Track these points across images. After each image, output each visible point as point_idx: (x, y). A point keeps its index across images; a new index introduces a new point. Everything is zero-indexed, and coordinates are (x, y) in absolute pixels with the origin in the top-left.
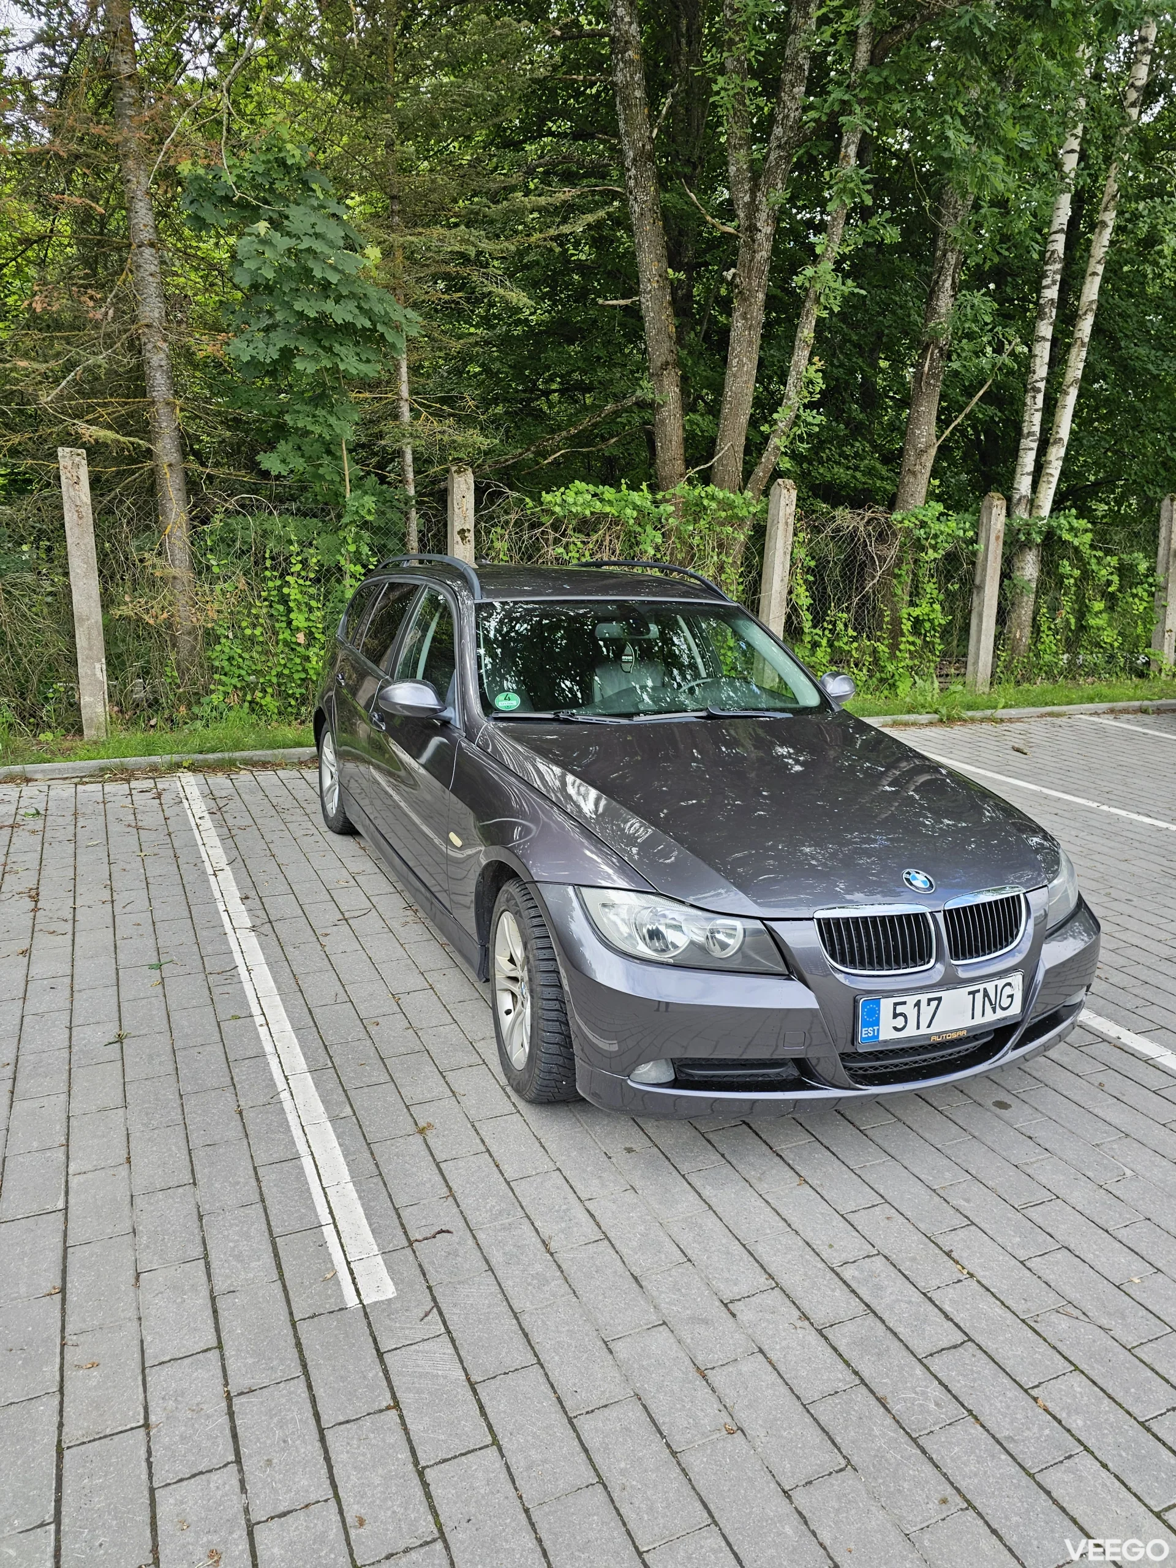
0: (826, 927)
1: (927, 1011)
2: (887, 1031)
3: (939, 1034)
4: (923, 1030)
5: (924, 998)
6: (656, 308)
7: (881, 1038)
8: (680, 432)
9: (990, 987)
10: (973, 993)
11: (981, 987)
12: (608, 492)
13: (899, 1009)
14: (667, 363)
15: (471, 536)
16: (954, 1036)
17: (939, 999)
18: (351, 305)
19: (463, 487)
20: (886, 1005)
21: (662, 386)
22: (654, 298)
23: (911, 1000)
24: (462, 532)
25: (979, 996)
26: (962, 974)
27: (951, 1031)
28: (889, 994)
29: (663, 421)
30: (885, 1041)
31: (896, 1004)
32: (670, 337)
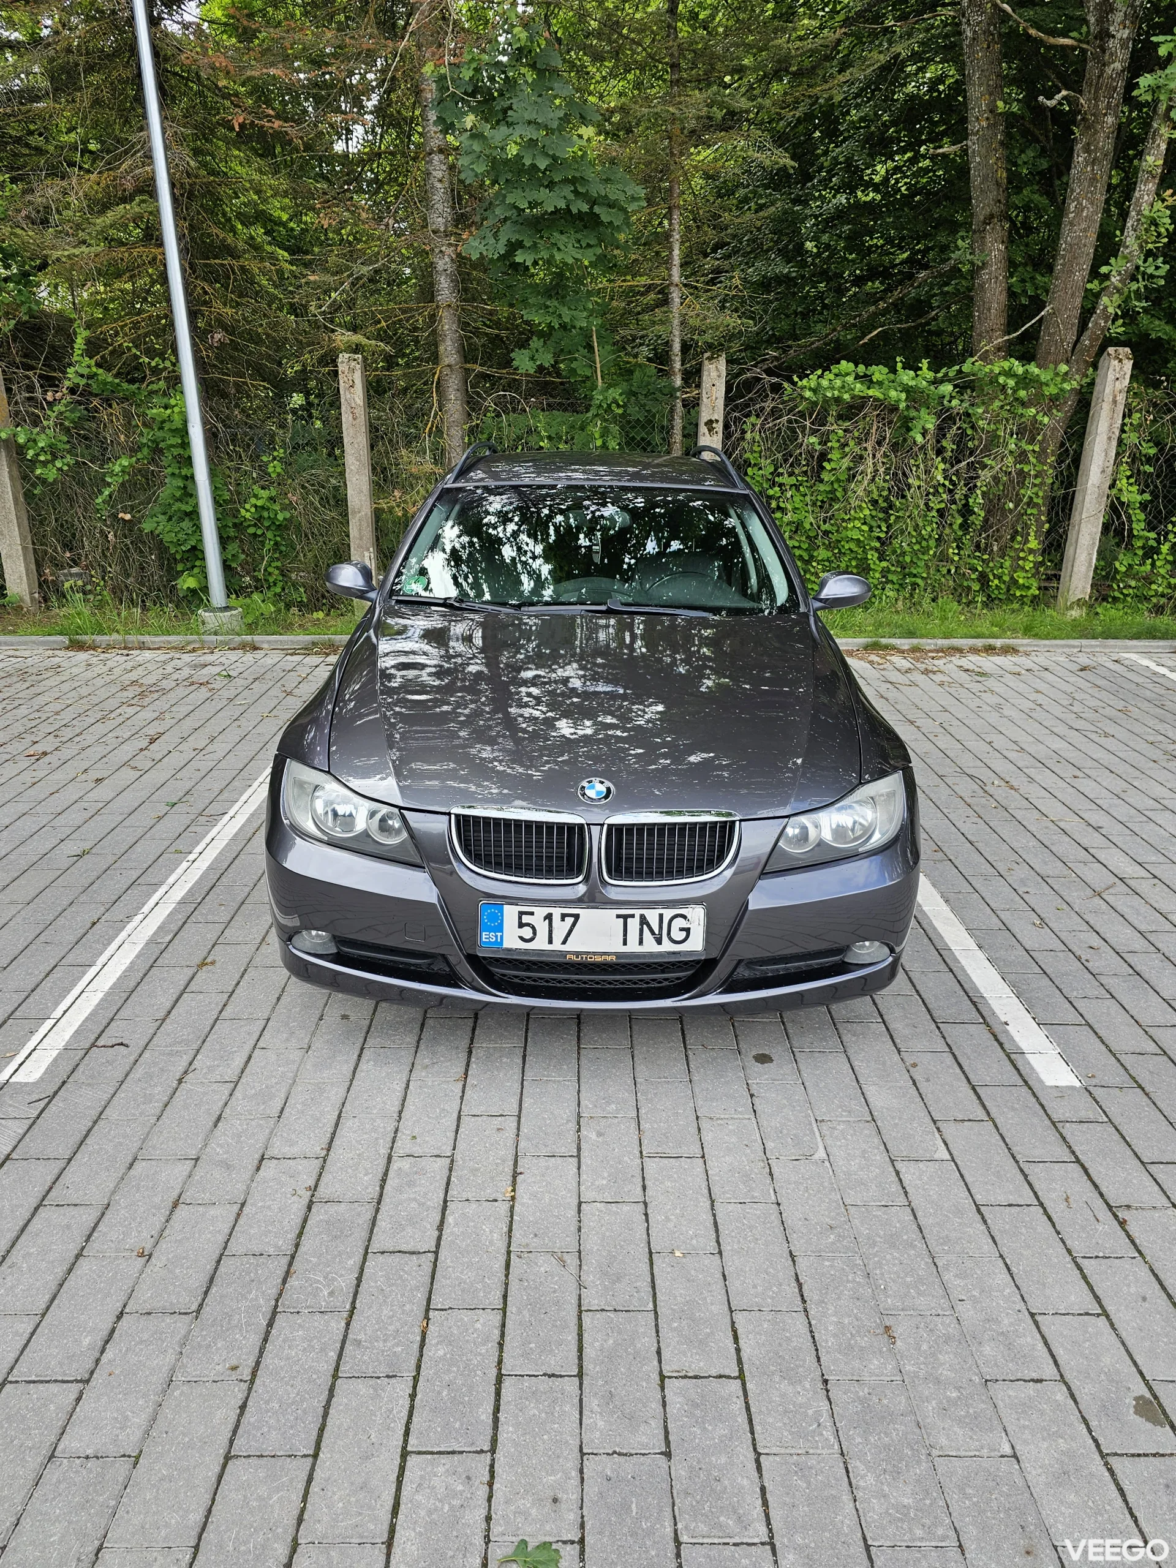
0: (463, 822)
1: (561, 928)
2: (511, 939)
3: (577, 954)
4: (557, 946)
5: (557, 912)
6: (984, 151)
7: (506, 945)
8: (1003, 297)
9: (652, 916)
10: (625, 918)
11: (637, 913)
12: (879, 372)
13: (526, 919)
14: (992, 216)
15: (719, 427)
16: (599, 959)
17: (577, 917)
18: (567, 191)
19: (714, 374)
20: (510, 913)
21: (983, 244)
22: (983, 139)
23: (541, 912)
24: (709, 423)
25: (634, 924)
26: (613, 894)
27: (595, 953)
28: (513, 901)
29: (982, 286)
30: (509, 950)
31: (521, 914)
32: (998, 184)
